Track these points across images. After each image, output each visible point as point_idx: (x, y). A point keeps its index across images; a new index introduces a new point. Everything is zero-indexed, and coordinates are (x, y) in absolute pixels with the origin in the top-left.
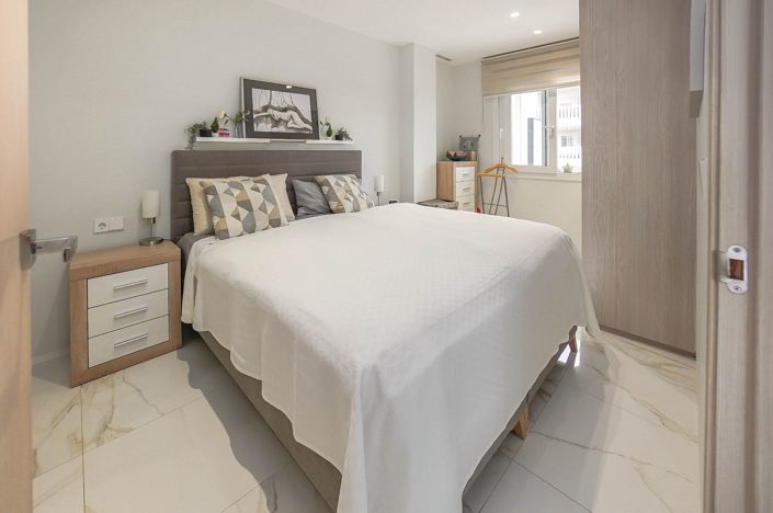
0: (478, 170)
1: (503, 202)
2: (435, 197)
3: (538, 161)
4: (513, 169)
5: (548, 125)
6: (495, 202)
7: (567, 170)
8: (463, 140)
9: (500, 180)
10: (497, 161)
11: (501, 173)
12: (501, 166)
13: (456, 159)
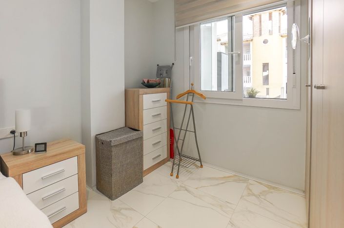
0: (170, 96)
1: (191, 128)
2: (123, 125)
3: (225, 87)
4: (202, 95)
5: (234, 51)
6: (184, 127)
7: (252, 96)
8: (160, 68)
9: (189, 106)
10: (187, 88)
11: (190, 98)
12: (191, 93)
13: (149, 85)
